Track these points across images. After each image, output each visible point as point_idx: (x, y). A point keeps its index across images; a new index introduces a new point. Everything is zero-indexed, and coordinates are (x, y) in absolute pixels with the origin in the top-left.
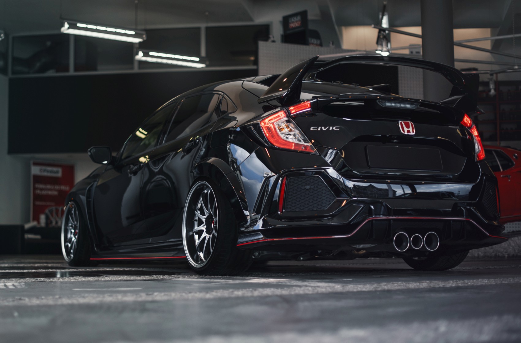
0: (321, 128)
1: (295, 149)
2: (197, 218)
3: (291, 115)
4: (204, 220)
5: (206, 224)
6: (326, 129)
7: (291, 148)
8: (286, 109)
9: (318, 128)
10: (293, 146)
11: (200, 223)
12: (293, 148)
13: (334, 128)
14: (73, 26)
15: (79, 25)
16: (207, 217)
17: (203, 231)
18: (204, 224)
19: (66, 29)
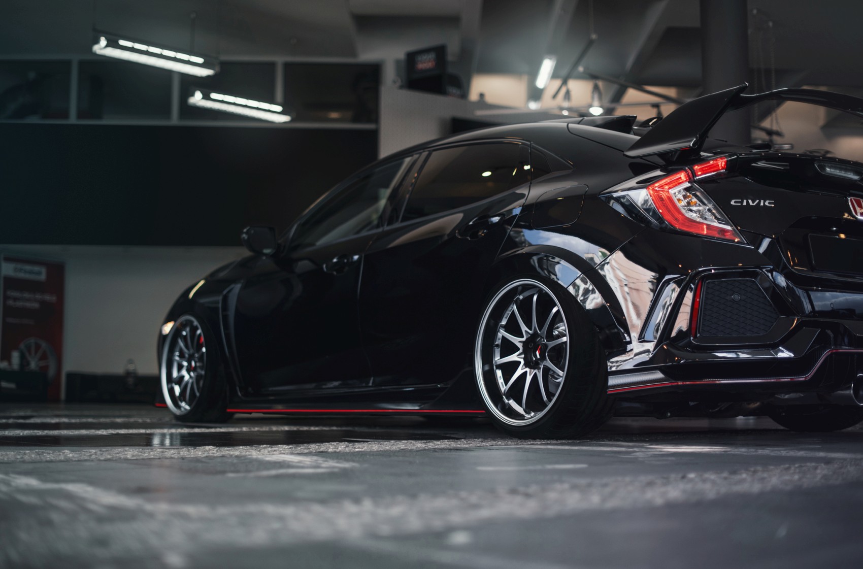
0: (748, 202)
1: (710, 235)
2: (498, 342)
3: (697, 178)
4: (520, 346)
5: (524, 352)
6: (754, 204)
7: (702, 232)
8: (688, 168)
9: (742, 202)
10: (705, 230)
11: (509, 349)
12: (705, 232)
13: (767, 203)
14: (113, 44)
15: (122, 43)
16: (527, 339)
17: (519, 363)
18: (521, 351)
19: (102, 48)
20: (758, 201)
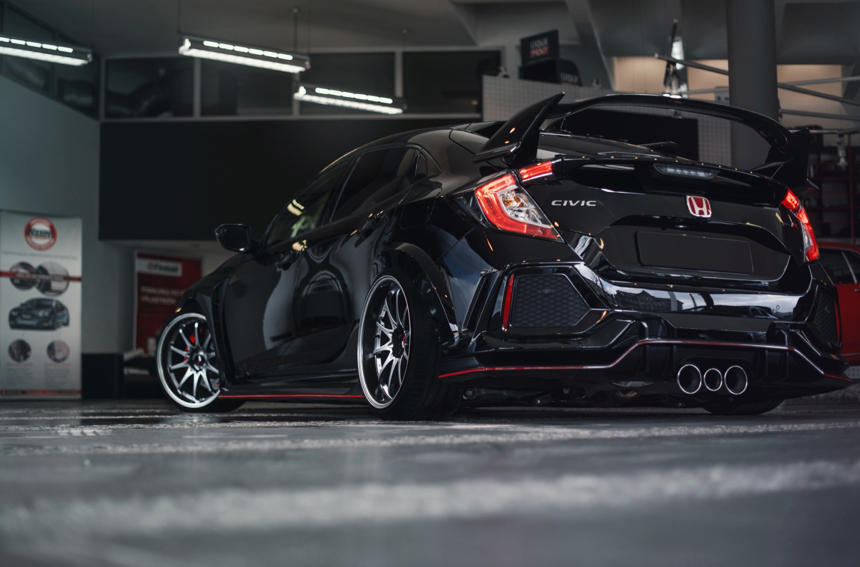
0: (568, 203)
1: (529, 233)
2: (379, 333)
3: (523, 181)
4: (390, 336)
5: (393, 342)
6: (575, 205)
7: (523, 231)
8: (514, 172)
9: (562, 203)
10: (525, 229)
11: (384, 340)
12: (525, 231)
13: (588, 204)
14: (197, 45)
15: (207, 43)
16: (395, 330)
17: (389, 352)
18: (391, 341)
19: (186, 49)
20: (578, 202)
